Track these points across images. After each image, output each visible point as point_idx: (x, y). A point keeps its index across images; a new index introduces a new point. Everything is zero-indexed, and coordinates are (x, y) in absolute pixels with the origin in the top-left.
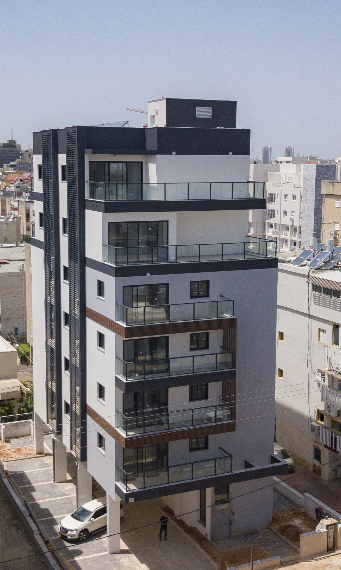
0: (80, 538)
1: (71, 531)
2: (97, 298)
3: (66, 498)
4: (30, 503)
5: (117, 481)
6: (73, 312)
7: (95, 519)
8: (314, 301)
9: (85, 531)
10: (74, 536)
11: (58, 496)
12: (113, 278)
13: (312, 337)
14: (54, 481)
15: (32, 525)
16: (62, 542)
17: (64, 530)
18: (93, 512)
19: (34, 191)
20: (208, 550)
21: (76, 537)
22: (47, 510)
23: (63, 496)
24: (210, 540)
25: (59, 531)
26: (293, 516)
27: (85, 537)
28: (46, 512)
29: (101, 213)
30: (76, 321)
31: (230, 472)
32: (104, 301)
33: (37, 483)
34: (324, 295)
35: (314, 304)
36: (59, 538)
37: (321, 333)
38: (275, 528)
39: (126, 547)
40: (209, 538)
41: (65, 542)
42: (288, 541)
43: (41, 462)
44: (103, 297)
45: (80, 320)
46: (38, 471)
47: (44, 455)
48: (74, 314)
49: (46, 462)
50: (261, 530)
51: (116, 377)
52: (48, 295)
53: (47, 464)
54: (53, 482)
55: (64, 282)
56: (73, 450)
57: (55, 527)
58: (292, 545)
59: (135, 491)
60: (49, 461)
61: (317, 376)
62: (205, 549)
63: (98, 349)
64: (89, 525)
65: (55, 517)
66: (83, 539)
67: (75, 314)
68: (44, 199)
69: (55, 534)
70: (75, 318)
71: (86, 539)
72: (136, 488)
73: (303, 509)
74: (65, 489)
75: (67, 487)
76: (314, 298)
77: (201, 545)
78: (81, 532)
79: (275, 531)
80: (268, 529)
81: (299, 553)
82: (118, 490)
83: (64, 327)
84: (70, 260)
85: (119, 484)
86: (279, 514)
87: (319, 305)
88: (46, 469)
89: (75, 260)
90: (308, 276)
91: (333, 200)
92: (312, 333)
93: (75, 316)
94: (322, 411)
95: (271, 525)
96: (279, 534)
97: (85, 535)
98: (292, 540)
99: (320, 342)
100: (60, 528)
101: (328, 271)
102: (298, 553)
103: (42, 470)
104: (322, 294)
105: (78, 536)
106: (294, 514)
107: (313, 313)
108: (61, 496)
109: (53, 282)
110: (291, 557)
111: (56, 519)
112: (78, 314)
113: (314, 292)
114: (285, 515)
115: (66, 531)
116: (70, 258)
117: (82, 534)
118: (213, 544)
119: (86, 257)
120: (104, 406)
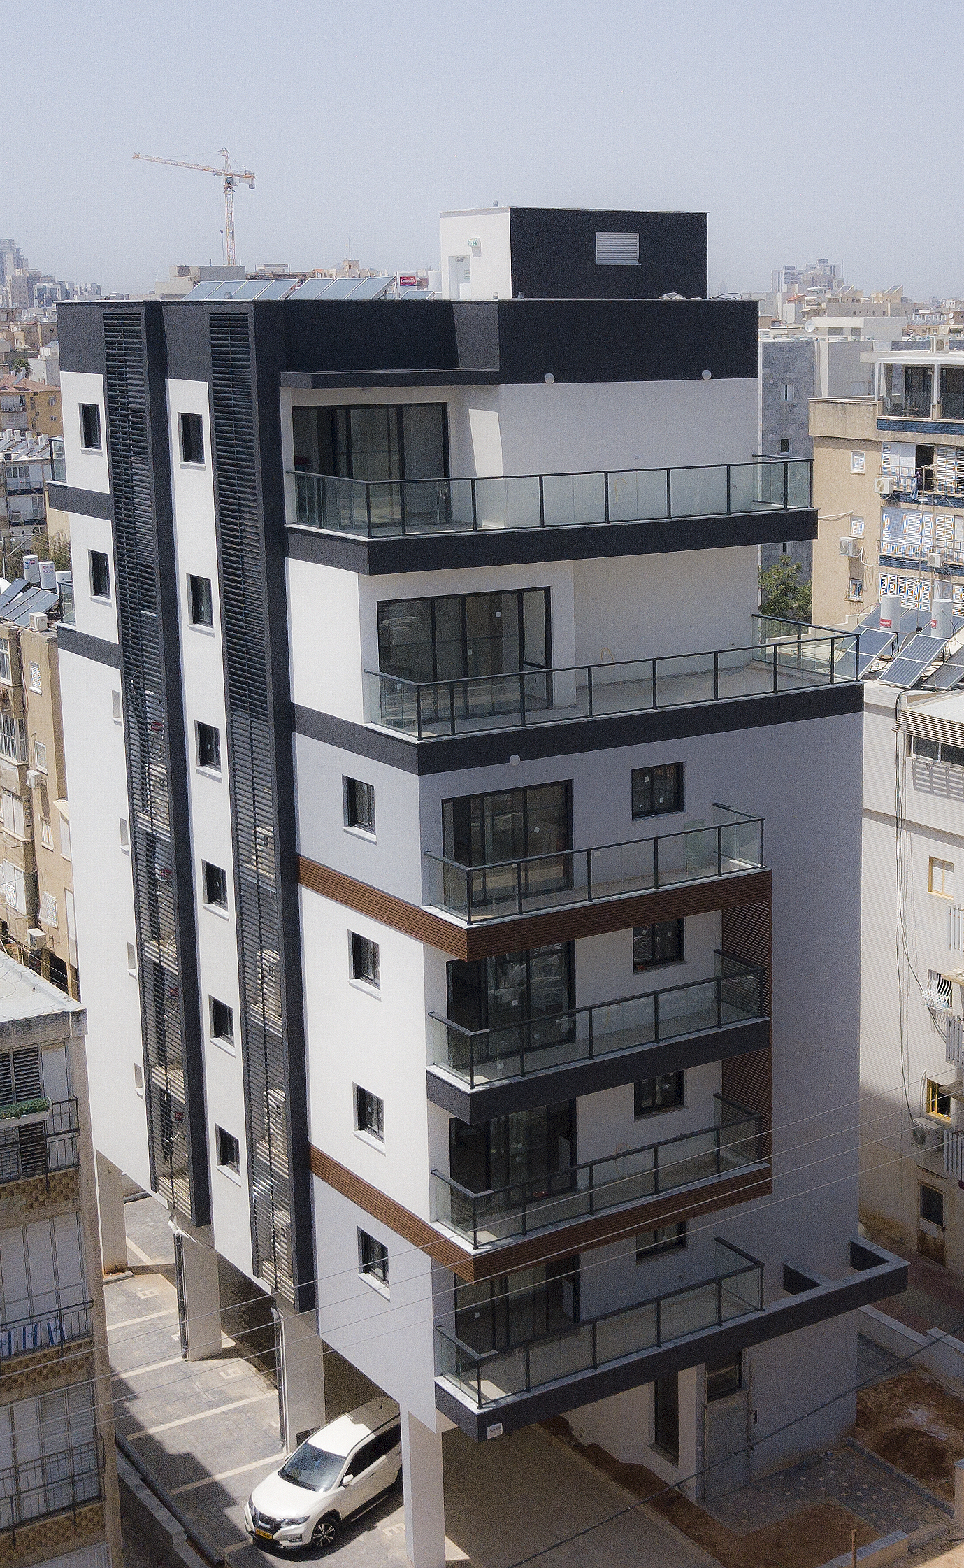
0: (318, 1539)
1: (291, 1522)
2: (345, 831)
3: (236, 1409)
4: (129, 1437)
5: (442, 1375)
6: (248, 868)
7: (354, 1476)
8: (914, 782)
9: (330, 1517)
10: (300, 1537)
11: (211, 1405)
12: (412, 780)
13: (910, 882)
14: (185, 1356)
15: (162, 1515)
16: (263, 1558)
17: (268, 1524)
18: (346, 1458)
19: (69, 484)
20: (696, 1532)
21: (307, 1540)
22: (188, 1458)
23: (225, 1403)
24: (694, 1503)
25: (251, 1527)
26: (905, 1399)
27: (330, 1534)
28: (189, 1467)
29: (353, 576)
30: (264, 897)
31: (757, 1310)
32: (375, 843)
33: (132, 1368)
34: (946, 764)
35: (915, 789)
36: (250, 1548)
37: (937, 870)
38: (866, 1442)
39: (459, 1554)
40: (692, 1495)
41: (270, 1557)
42: (910, 1477)
43: (127, 1295)
44: (371, 827)
46: (126, 1327)
47: (130, 1273)
48: (254, 874)
49: (143, 1297)
50: (829, 1453)
51: (428, 1072)
52: (139, 809)
53: (146, 1300)
54: (181, 1359)
55: (198, 771)
56: (263, 1276)
57: (231, 1512)
58: (928, 1491)
59: (503, 1402)
60: (151, 1293)
61: (926, 990)
62: (687, 1530)
63: (350, 984)
64: (339, 1498)
65: (218, 1477)
66: (325, 1540)
67: (258, 874)
68: (117, 513)
69: (236, 1534)
70: (258, 887)
71: (332, 1541)
72: (505, 1395)
73: (927, 1375)
74: (224, 1379)
75: (227, 1374)
76: (915, 773)
77: (673, 1520)
78: (320, 1522)
79: (868, 1450)
80: (846, 1446)
81: (952, 1515)
82: (444, 1401)
83: (207, 909)
84: (232, 709)
85: (447, 1384)
86: (866, 1396)
87: (931, 793)
88: (149, 1317)
89: (256, 712)
90: (896, 712)
91: (844, 453)
92: (910, 869)
93: (258, 881)
94: (949, 1086)
95: (853, 1434)
96: (882, 1460)
97: (331, 1529)
98: (924, 1475)
99: (932, 895)
100: (254, 1517)
101: (948, 695)
102: (950, 1512)
103: (138, 1324)
104: (939, 761)
105: (313, 1535)
106: (906, 1394)
107: (909, 816)
108: (218, 1406)
109: (159, 770)
110: (934, 1528)
111: (224, 1484)
112: (272, 876)
113: (914, 756)
114: (884, 1397)
115: (275, 1525)
116: (232, 703)
117: (322, 1527)
118: (706, 1510)
119: (293, 705)
120: (384, 1155)
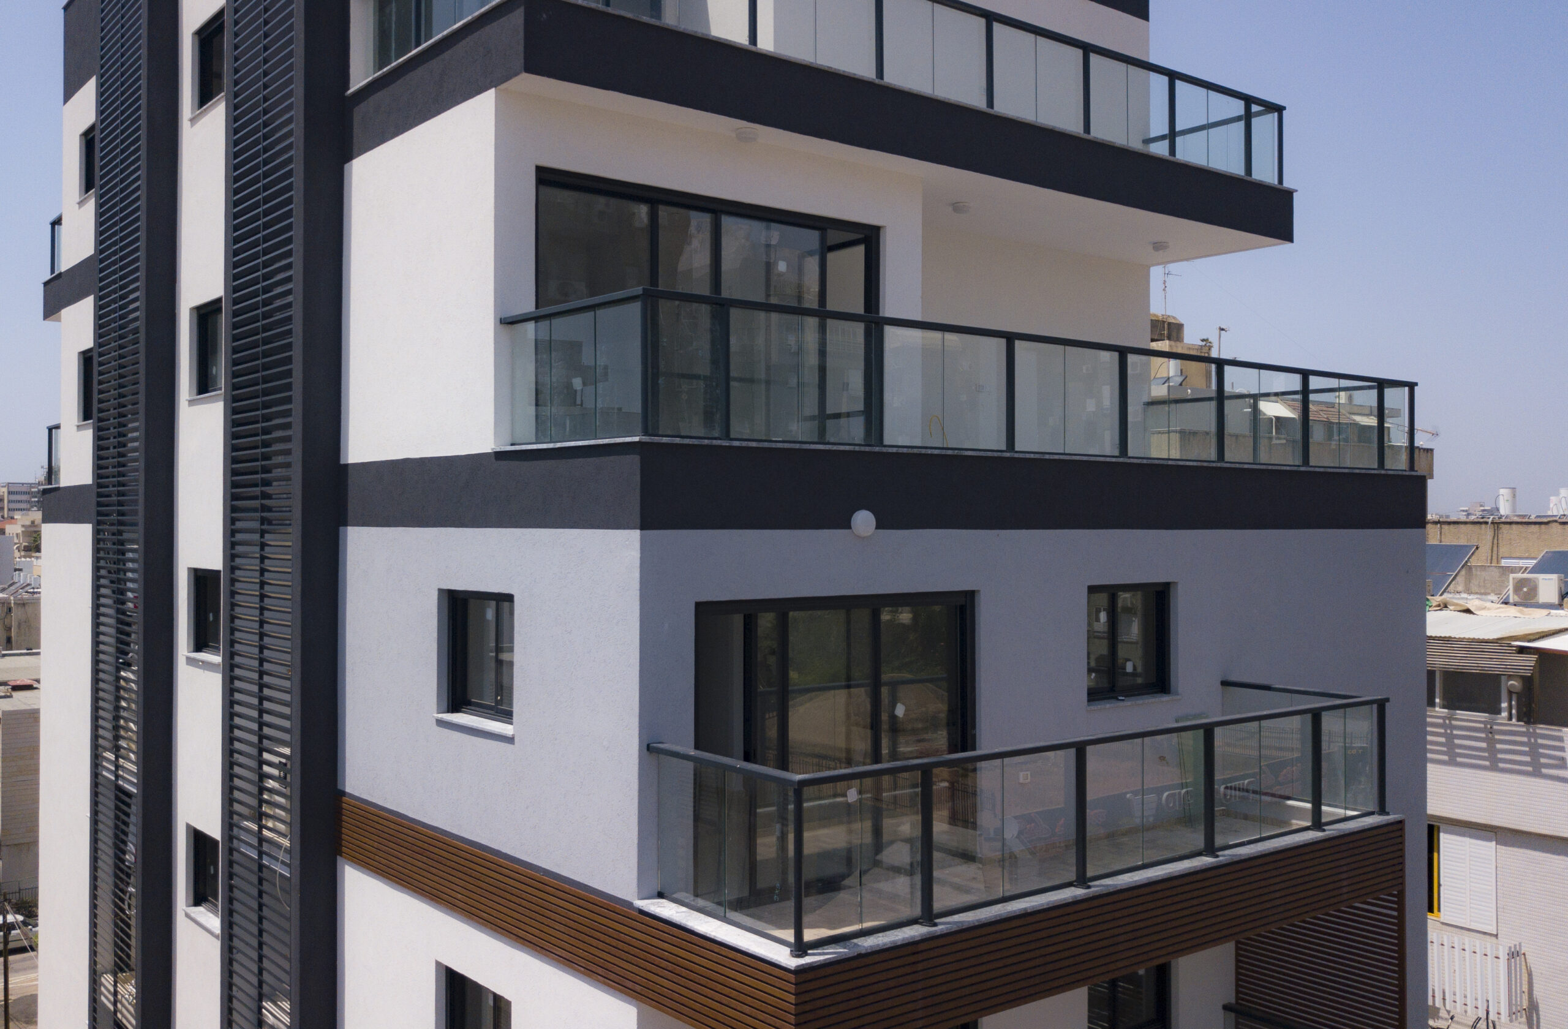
6: (248, 830)
30: (266, 886)
32: (512, 741)
44: (504, 713)
45: (296, 881)
48: (255, 842)
55: (192, 663)
67: (262, 840)
70: (261, 867)
83: (187, 915)
93: (261, 853)
112: (286, 843)
119: (346, 467)
